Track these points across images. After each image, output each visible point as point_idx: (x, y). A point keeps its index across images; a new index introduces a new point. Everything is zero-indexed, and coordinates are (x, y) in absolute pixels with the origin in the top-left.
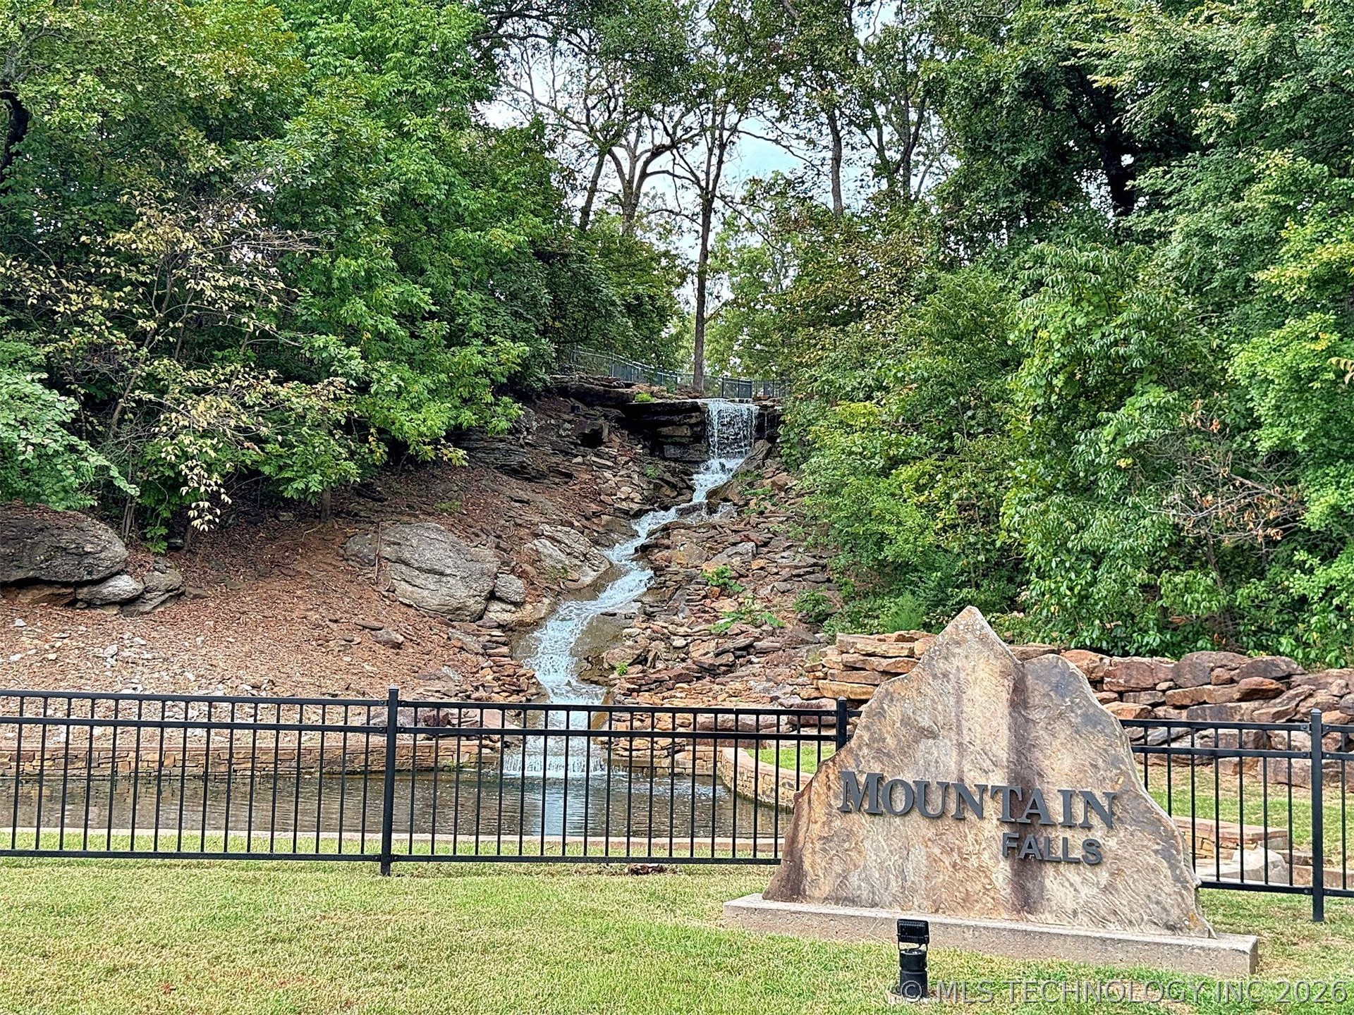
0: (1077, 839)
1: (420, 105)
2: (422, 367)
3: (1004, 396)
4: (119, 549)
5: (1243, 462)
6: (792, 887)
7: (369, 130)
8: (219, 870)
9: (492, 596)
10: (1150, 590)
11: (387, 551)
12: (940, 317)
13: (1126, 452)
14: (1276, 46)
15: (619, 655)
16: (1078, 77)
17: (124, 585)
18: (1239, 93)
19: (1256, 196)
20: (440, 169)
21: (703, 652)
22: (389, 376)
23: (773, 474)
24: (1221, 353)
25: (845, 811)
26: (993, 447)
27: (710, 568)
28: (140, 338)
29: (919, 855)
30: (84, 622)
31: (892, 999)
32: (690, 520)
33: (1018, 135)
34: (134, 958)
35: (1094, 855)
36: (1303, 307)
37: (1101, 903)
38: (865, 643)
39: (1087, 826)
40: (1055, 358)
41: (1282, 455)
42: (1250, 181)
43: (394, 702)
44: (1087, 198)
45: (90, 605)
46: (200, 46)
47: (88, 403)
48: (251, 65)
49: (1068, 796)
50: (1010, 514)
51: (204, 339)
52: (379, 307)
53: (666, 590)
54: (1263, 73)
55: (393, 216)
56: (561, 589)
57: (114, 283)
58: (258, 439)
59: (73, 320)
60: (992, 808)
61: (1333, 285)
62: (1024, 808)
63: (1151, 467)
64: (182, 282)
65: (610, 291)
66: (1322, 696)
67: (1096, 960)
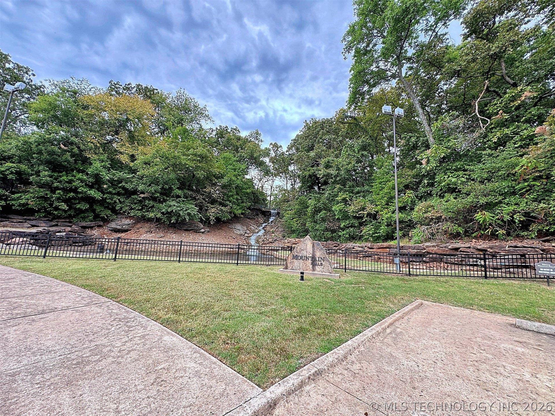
0: (320, 262)
1: (239, 175)
2: (238, 206)
3: (307, 211)
4: (202, 226)
5: (334, 219)
6: (286, 268)
7: (233, 178)
9: (246, 233)
10: (323, 234)
11: (233, 227)
12: (299, 202)
13: (321, 218)
14: (338, 173)
15: (260, 240)
16: (315, 176)
17: (203, 230)
18: (334, 178)
19: (336, 190)
20: (242, 183)
21: (270, 240)
22: (235, 207)
23: (279, 219)
24: (331, 207)
25: (293, 259)
26: (306, 217)
27: (271, 230)
28: (206, 201)
29: (301, 264)
30: (198, 235)
31: (300, 281)
32: (269, 224)
33: (308, 181)
35: (322, 264)
36: (341, 202)
37: (322, 270)
38: (290, 239)
39: (321, 261)
40: (313, 207)
41: (338, 219)
42: (335, 188)
43: (239, 245)
44: (315, 189)
45: (198, 232)
46: (215, 168)
47: (200, 209)
48: (221, 171)
49: (319, 258)
50: (307, 225)
51: (213, 202)
52: (234, 198)
53: (266, 233)
54: (336, 176)
55: (236, 188)
56: (254, 232)
57: (204, 195)
58: (219, 214)
59: (198, 199)
60: (310, 259)
61: (344, 200)
62: (314, 259)
63: (323, 220)
64: (211, 195)
65: (260, 197)
66: (343, 247)
67: (322, 277)
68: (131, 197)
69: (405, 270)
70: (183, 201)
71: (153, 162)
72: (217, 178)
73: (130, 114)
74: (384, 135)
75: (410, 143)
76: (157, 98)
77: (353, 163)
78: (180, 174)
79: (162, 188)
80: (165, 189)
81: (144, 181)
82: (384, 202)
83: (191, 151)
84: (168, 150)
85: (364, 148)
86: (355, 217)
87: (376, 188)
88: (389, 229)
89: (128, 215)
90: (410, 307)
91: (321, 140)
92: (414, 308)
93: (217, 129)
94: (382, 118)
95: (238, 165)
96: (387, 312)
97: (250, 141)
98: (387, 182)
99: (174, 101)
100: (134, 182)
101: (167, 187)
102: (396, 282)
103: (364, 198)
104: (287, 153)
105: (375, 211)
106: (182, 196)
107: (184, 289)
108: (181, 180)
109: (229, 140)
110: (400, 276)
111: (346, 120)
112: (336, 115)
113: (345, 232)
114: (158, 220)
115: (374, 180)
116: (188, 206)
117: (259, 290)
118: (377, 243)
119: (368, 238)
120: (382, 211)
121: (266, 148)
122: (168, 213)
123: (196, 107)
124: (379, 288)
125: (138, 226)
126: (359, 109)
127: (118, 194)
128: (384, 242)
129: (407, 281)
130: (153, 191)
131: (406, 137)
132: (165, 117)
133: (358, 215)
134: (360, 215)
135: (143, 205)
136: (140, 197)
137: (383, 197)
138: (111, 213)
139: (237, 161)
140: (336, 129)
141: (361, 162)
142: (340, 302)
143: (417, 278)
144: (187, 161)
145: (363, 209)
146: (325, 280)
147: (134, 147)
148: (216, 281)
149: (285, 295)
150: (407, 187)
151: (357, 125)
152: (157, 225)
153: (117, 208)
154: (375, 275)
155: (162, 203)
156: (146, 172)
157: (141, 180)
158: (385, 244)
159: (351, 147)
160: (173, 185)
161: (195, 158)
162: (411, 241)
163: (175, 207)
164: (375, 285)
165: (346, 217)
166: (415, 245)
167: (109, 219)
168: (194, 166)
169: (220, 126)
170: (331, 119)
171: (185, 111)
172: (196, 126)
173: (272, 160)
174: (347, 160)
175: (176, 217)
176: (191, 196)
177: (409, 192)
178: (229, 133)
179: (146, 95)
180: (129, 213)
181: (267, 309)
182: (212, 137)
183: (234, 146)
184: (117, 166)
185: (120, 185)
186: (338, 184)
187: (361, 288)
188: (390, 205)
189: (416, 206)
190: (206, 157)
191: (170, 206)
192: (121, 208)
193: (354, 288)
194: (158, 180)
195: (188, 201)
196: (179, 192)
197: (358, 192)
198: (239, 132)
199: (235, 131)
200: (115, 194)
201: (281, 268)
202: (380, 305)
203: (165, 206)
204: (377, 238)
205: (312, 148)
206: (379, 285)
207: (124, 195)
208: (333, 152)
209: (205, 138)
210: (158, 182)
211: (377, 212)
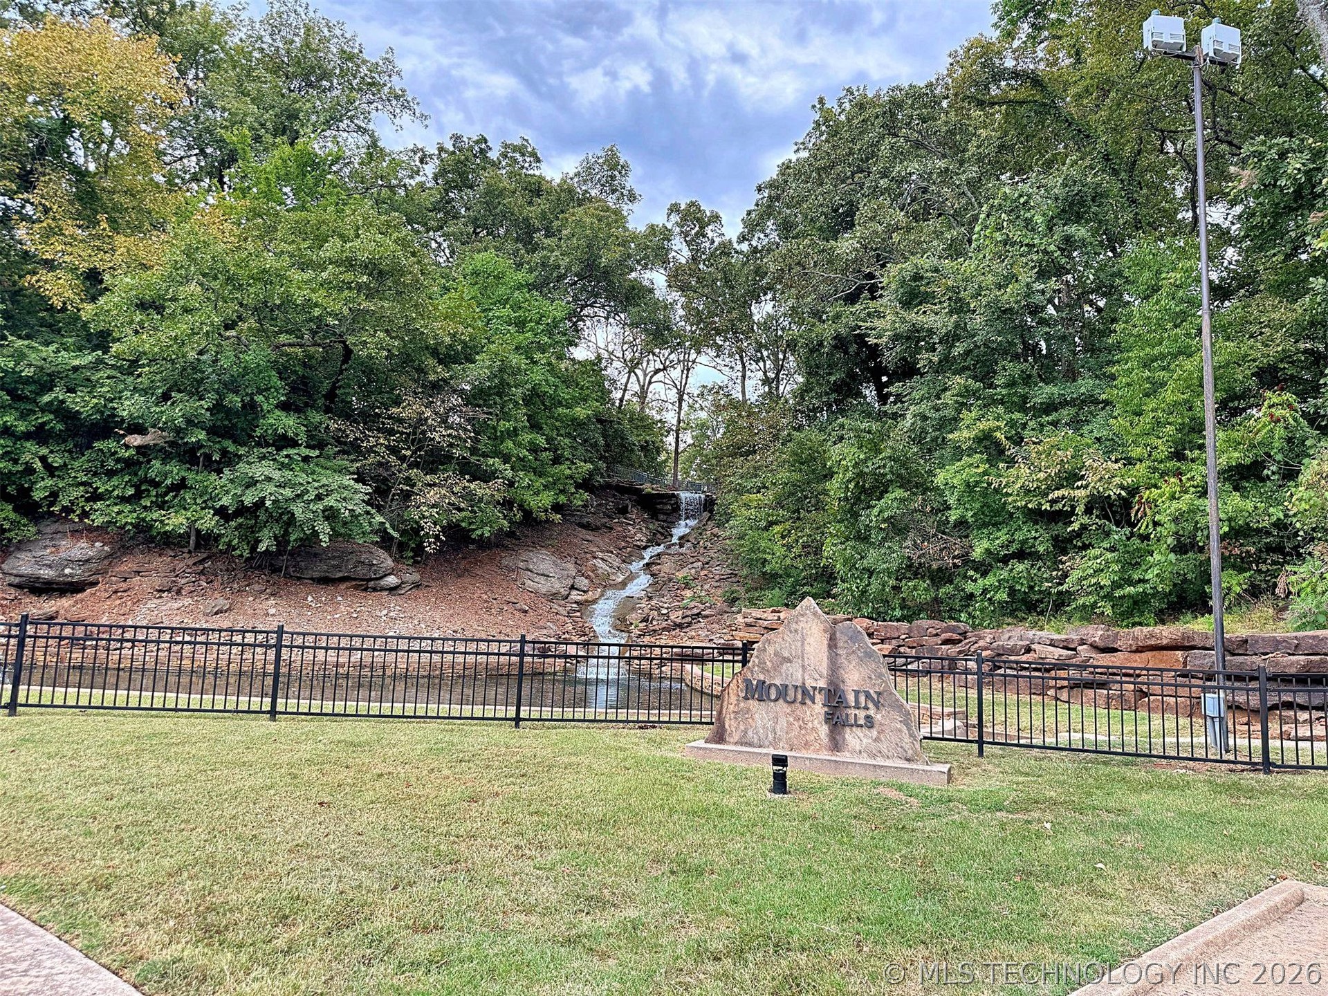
0: (861, 714)
1: (542, 348)
2: (540, 475)
3: (825, 492)
4: (390, 563)
5: (942, 527)
6: (720, 737)
7: (516, 360)
8: (434, 725)
9: (573, 587)
10: (896, 589)
11: (521, 565)
12: (794, 453)
13: (884, 521)
14: (957, 326)
15: (634, 617)
16: (861, 339)
17: (392, 580)
18: (939, 348)
19: (948, 398)
20: (551, 379)
21: (676, 616)
22: (524, 479)
23: (711, 529)
24: (931, 473)
25: (746, 698)
26: (819, 517)
27: (680, 575)
28: (403, 459)
29: (783, 722)
30: (371, 598)
31: (769, 795)
32: (670, 551)
33: (832, 366)
34: (391, 769)
35: (869, 722)
36: (971, 451)
37: (873, 747)
38: (756, 613)
39: (866, 708)
40: (849, 475)
41: (961, 523)
42: (944, 391)
43: (523, 641)
44: (865, 397)
45: (375, 590)
46: (436, 319)
47: (376, 490)
48: (461, 329)
49: (857, 693)
50: (828, 550)
51: (434, 460)
52: (520, 445)
53: (658, 586)
54: (951, 338)
55: (528, 401)
56: (607, 584)
57: (391, 432)
58: (460, 510)
59: (370, 450)
60: (819, 698)
61: (986, 441)
62: (835, 700)
63: (897, 528)
64: (424, 432)
65: (633, 439)
66: (981, 643)
67: (871, 776)
68: (89, 447)
69: (1246, 742)
70: (306, 459)
71: (173, 300)
72: (447, 359)
73: (74, 102)
74: (1170, 148)
75: (1282, 182)
76: (187, 27)
77: (1024, 278)
78: (290, 345)
79: (217, 408)
80: (229, 412)
81: (144, 381)
82: (1163, 448)
83: (332, 248)
84: (239, 248)
85: (1073, 209)
86: (1036, 516)
87: (1129, 385)
88: (1186, 565)
89: (81, 520)
90: (1240, 914)
91: (884, 183)
92: (1262, 917)
93: (441, 149)
94: (1153, 75)
95: (537, 304)
96: (1133, 938)
97: (585, 200)
98: (1175, 356)
99: (260, 38)
100: (102, 385)
101: (234, 401)
102: (1199, 799)
103: (1077, 430)
104: (745, 247)
105: (1122, 487)
106: (302, 438)
107: (266, 834)
108: (295, 372)
109: (494, 194)
110: (1222, 774)
111: (994, 91)
112: (951, 72)
113: (990, 580)
114: (205, 540)
115: (1118, 347)
116: (324, 481)
117: (584, 837)
118: (1134, 625)
119: (1095, 604)
120: (1156, 486)
121: (652, 227)
122: (242, 510)
123: (350, 57)
124: (1116, 827)
125: (123, 568)
126: (1054, 37)
127: (40, 435)
128: (1163, 622)
129: (1250, 793)
130: (179, 422)
131: (1260, 156)
132: (224, 109)
133: (1046, 507)
134: (1059, 506)
135: (142, 482)
136: (127, 447)
137: (1158, 424)
138: (12, 516)
139: (531, 287)
140: (952, 133)
141: (1060, 271)
142: (930, 890)
143: (1299, 779)
144: (313, 291)
145: (1072, 478)
146: (880, 789)
147: (99, 237)
148: (409, 797)
149: (696, 859)
150: (1270, 377)
151: (1046, 108)
152: (202, 562)
153: (38, 495)
154: (1108, 770)
155: (219, 472)
156: (147, 343)
157: (132, 374)
158: (1168, 632)
159: (1018, 208)
160: (260, 391)
161: (348, 277)
162: (1287, 615)
163: (271, 488)
164: (1104, 814)
165: (997, 513)
166: (1301, 634)
167: (10, 540)
168: (346, 311)
169: (457, 138)
170: (930, 85)
171: (306, 77)
172: (353, 143)
173: (678, 280)
174: (1001, 268)
175: (277, 529)
176: (338, 440)
177: (1275, 400)
178: (495, 165)
179: (143, 15)
180: (85, 514)
181: (605, 921)
182: (422, 186)
183: (516, 222)
184: (33, 321)
185: (46, 398)
186: (959, 372)
187: (1035, 827)
188: (1193, 460)
189: (1306, 461)
190: (397, 271)
191: (252, 483)
192: (54, 495)
193: (1002, 826)
194: (199, 376)
195: (328, 458)
196: (288, 423)
197: (1050, 407)
198: (538, 161)
199: (517, 155)
200: (27, 436)
201: (699, 738)
202: (1110, 904)
203: (232, 481)
204: (1135, 603)
205: (843, 220)
206: (1121, 812)
207: (65, 441)
208: (938, 235)
209: (392, 188)
210: (200, 382)
211: (1133, 491)
